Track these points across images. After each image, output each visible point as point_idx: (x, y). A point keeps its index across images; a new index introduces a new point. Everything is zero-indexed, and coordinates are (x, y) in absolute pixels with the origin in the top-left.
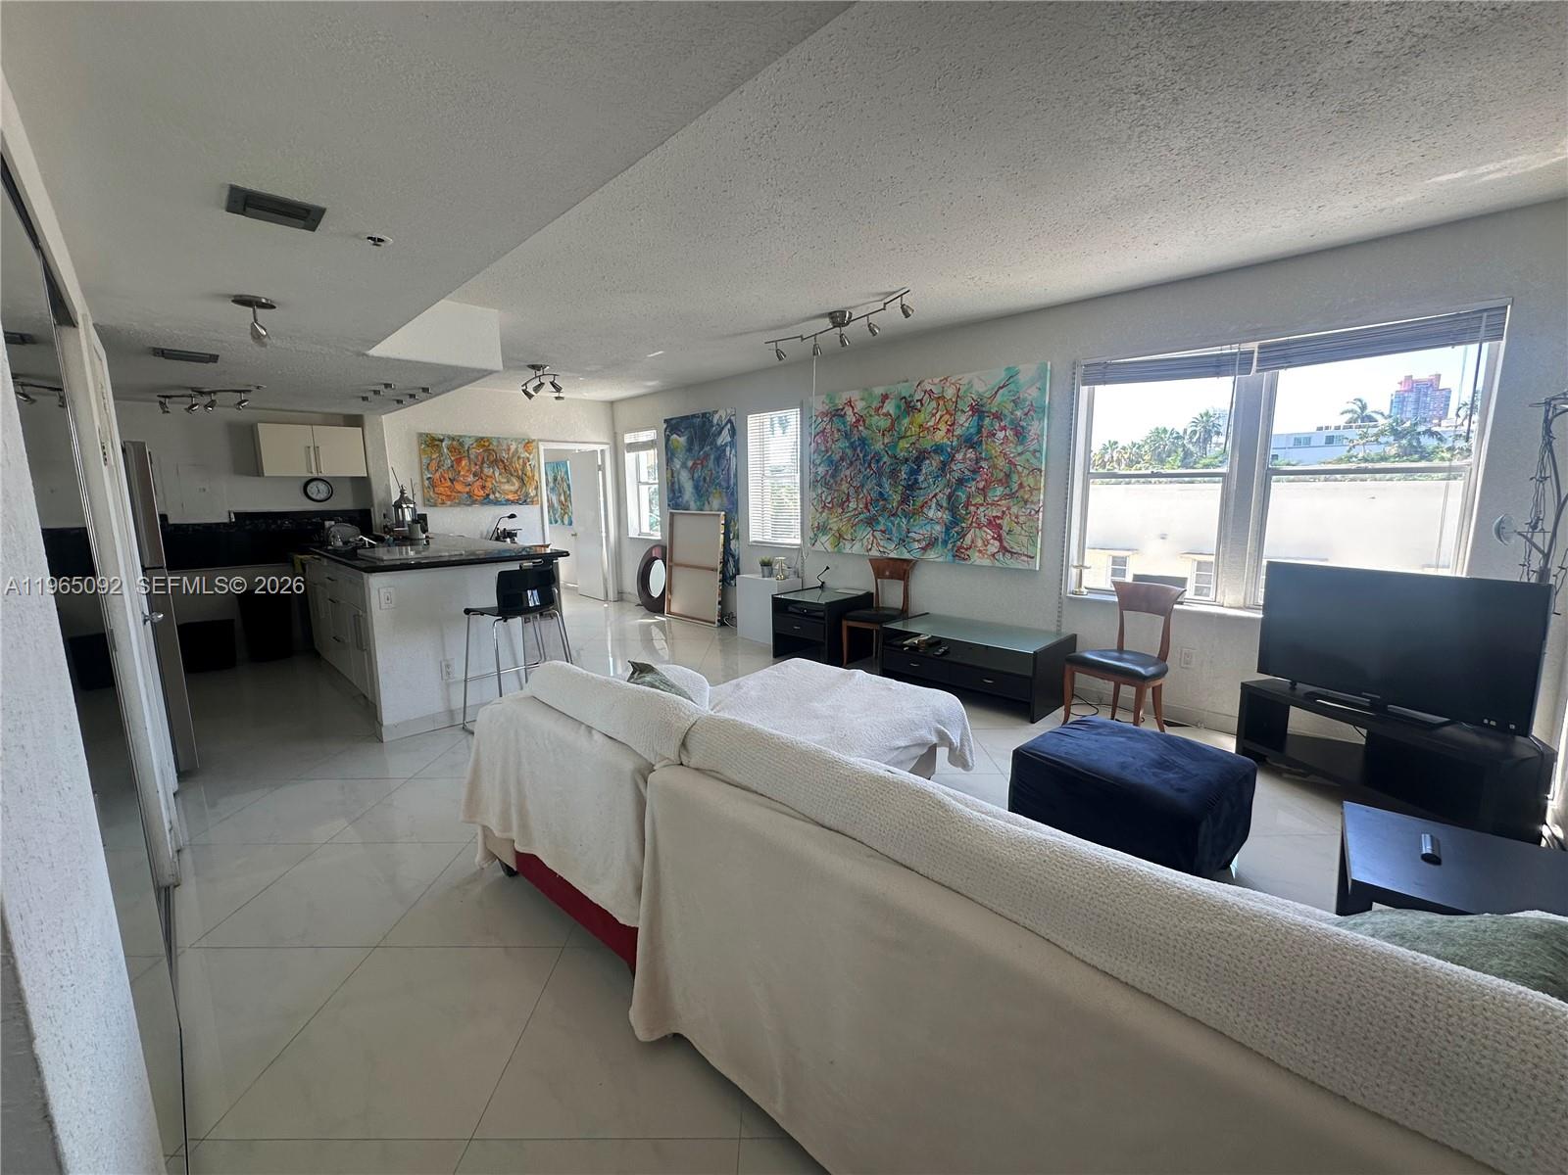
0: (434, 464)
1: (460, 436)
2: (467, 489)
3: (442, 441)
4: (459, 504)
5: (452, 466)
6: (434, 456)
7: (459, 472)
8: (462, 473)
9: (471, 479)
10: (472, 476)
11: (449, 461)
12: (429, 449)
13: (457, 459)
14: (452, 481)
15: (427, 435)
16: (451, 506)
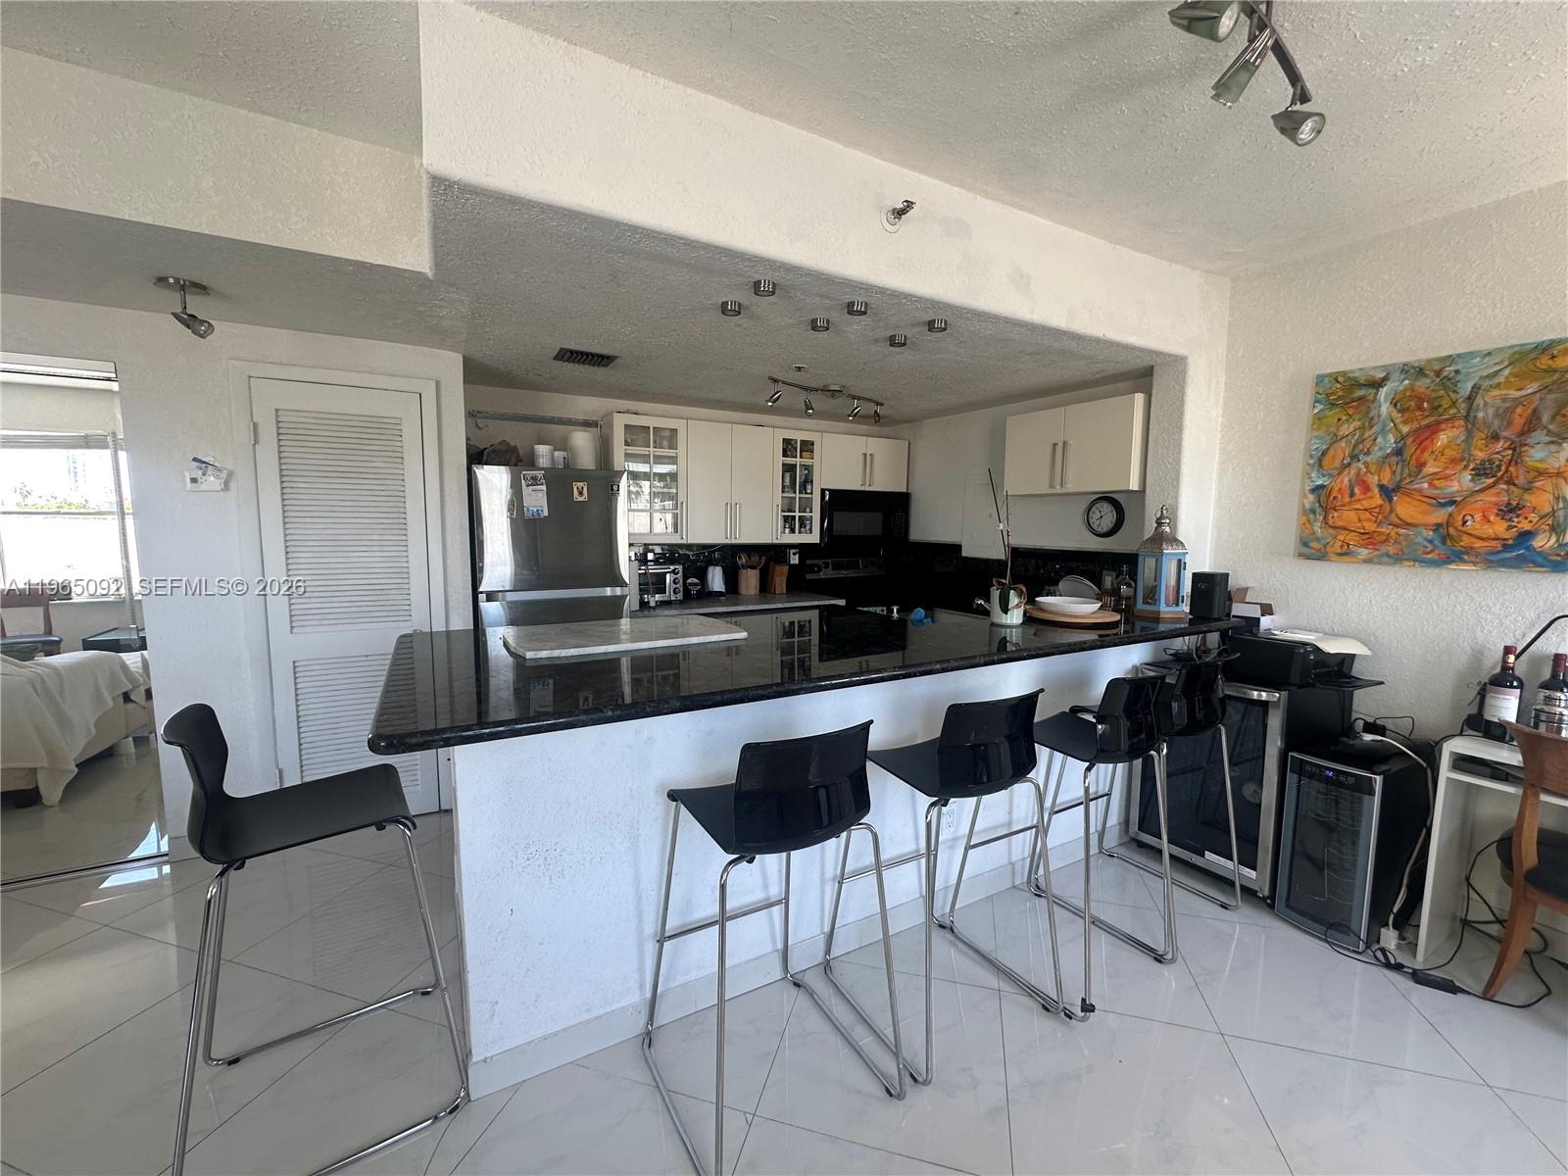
0: (1343, 449)
1: (1450, 359)
2: (1440, 516)
3: (1377, 384)
4: (1398, 559)
5: (1398, 452)
6: (1345, 430)
7: (1421, 465)
8: (1430, 469)
9: (1462, 482)
10: (1467, 477)
11: (1391, 438)
12: (1333, 414)
13: (1417, 432)
14: (1387, 492)
15: (1335, 378)
16: (1368, 561)
